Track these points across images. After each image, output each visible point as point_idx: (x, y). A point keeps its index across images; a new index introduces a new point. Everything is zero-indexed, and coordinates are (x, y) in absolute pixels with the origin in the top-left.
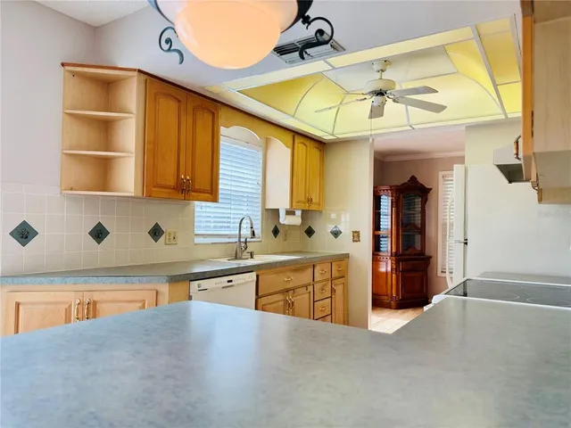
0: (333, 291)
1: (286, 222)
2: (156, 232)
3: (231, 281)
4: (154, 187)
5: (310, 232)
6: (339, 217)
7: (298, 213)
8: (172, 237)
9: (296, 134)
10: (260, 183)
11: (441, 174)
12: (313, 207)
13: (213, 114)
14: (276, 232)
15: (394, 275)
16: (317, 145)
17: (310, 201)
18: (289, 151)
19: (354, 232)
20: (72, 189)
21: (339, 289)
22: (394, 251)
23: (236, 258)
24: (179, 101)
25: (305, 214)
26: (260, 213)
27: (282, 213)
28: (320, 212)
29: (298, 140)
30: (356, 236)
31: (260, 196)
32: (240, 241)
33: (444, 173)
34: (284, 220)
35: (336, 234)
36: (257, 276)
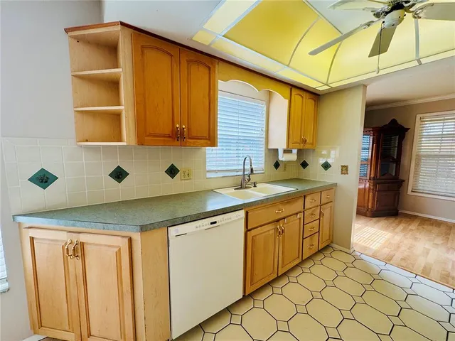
0: (321, 214)
1: (283, 159)
2: (172, 171)
3: (215, 222)
4: (148, 136)
5: (304, 165)
6: (329, 153)
7: (295, 151)
8: (186, 174)
9: (292, 86)
10: (264, 129)
11: (418, 116)
12: (307, 146)
13: (209, 68)
14: (277, 165)
15: (371, 194)
16: (312, 96)
17: (305, 142)
18: (286, 102)
19: (342, 166)
20: (87, 141)
21: (327, 212)
22: (372, 176)
23: (241, 188)
24: (171, 56)
25: (300, 152)
26: (263, 153)
27: (281, 152)
28: (314, 150)
29: (295, 91)
30: (345, 169)
31: (264, 140)
32: (244, 175)
33: (421, 115)
34: (282, 157)
35: (326, 166)
36: (247, 214)
